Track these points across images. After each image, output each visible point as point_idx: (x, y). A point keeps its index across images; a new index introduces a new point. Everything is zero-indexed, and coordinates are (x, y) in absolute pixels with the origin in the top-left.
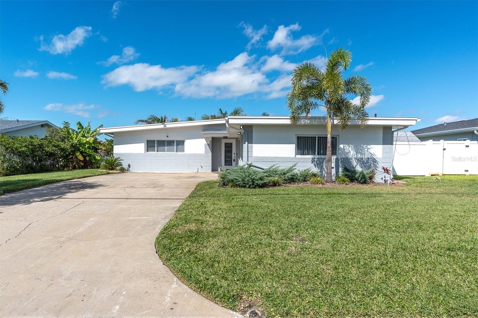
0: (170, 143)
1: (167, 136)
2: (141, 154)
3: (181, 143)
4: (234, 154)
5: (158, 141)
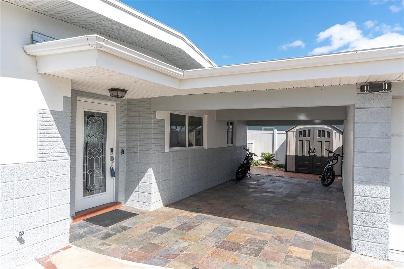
4: (112, 150)
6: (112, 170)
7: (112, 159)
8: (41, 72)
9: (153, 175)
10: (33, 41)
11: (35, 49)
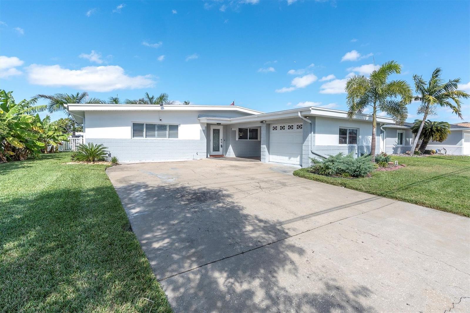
0: (162, 127)
1: (161, 120)
2: (125, 140)
3: (174, 128)
4: (221, 140)
5: (147, 125)
6: (221, 145)
7: (221, 142)
8: (201, 122)
9: (231, 147)
10: (199, 117)
11: (199, 118)
